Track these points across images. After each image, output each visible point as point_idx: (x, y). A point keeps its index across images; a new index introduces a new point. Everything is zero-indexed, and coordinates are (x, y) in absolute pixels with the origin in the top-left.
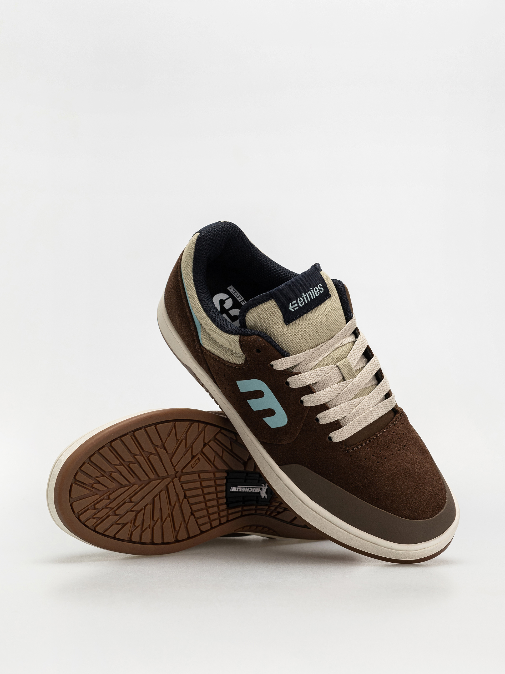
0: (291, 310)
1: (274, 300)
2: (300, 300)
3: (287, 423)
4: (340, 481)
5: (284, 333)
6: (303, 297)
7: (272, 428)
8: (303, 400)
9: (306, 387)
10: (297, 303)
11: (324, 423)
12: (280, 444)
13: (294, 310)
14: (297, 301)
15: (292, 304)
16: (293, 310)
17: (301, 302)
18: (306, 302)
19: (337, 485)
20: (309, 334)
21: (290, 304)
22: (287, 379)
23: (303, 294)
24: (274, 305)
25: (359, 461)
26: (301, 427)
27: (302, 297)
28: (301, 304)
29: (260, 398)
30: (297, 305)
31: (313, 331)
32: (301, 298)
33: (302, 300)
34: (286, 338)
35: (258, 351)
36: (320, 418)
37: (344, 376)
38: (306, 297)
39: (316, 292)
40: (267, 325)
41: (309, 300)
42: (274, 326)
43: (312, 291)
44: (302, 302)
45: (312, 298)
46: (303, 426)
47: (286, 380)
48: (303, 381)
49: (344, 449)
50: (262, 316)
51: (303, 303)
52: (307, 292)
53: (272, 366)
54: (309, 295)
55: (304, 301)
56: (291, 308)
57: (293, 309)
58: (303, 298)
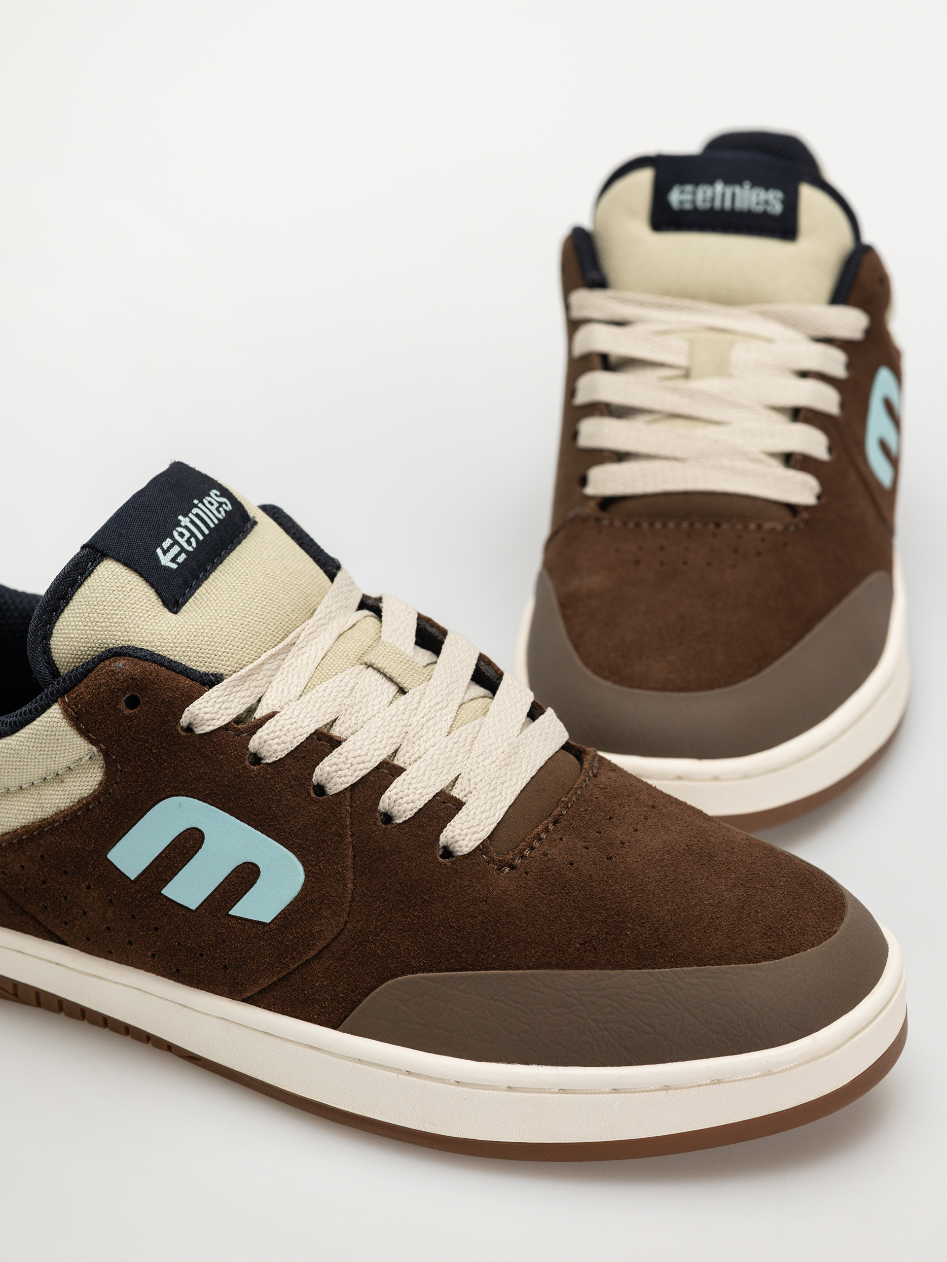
0: (169, 567)
1: (108, 559)
2: (182, 535)
3: (306, 875)
4: (533, 952)
5: (179, 630)
6: (183, 524)
7: (268, 920)
8: (320, 779)
9: (310, 738)
10: (176, 542)
11: (409, 815)
12: (312, 953)
13: (177, 563)
14: (172, 537)
15: (162, 549)
16: (174, 566)
17: (185, 538)
18: (201, 537)
19: (529, 968)
20: (248, 609)
21: (159, 551)
22: (248, 744)
23: (180, 518)
24: (117, 570)
25: (557, 875)
26: (349, 861)
27: (181, 526)
28: (189, 542)
29: (196, 853)
30: (176, 549)
31: (255, 600)
32: (179, 529)
33: (187, 534)
34: (192, 638)
35: (133, 702)
36: (392, 804)
37: (399, 680)
38: (192, 522)
39: (213, 509)
40: (123, 629)
41: (206, 532)
42: (143, 623)
43: (200, 505)
44: (189, 538)
45: (212, 526)
46: (354, 856)
47: (248, 749)
48: (294, 726)
49: (500, 861)
50: (95, 615)
51: (193, 540)
52: (190, 511)
53: (189, 729)
54: (197, 515)
55: (193, 534)
56: (165, 560)
57: (173, 560)
58: (186, 527)
